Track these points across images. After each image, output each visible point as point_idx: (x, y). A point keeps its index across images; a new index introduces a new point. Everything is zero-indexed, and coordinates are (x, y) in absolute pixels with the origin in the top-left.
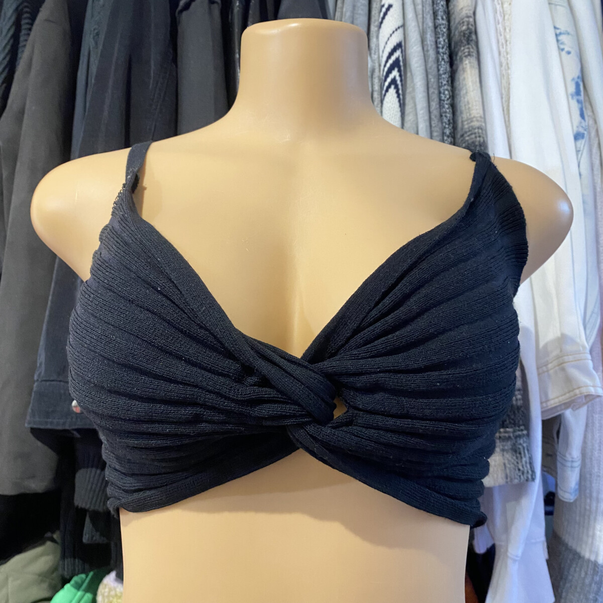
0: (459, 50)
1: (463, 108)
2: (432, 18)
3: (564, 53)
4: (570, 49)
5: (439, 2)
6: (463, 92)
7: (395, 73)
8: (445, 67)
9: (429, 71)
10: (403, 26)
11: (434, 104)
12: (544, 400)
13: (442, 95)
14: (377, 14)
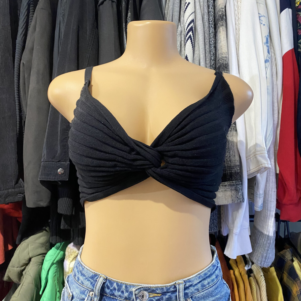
0: (218, 23)
1: (219, 49)
2: (207, 8)
3: (262, 25)
4: (265, 23)
5: (210, 1)
6: (219, 42)
7: (191, 33)
8: (212, 30)
9: (205, 31)
10: (195, 12)
11: (207, 47)
12: (248, 170)
13: (211, 42)
14: (184, 6)
